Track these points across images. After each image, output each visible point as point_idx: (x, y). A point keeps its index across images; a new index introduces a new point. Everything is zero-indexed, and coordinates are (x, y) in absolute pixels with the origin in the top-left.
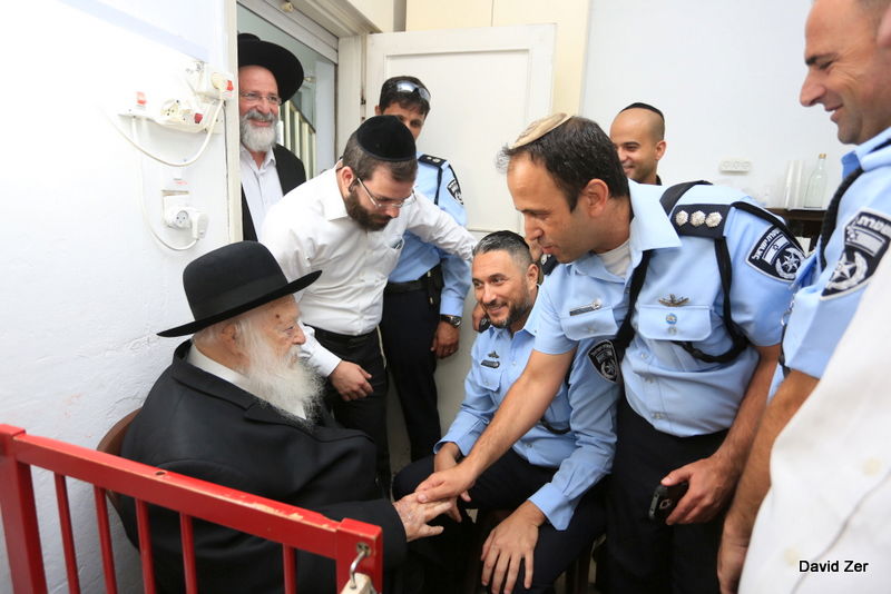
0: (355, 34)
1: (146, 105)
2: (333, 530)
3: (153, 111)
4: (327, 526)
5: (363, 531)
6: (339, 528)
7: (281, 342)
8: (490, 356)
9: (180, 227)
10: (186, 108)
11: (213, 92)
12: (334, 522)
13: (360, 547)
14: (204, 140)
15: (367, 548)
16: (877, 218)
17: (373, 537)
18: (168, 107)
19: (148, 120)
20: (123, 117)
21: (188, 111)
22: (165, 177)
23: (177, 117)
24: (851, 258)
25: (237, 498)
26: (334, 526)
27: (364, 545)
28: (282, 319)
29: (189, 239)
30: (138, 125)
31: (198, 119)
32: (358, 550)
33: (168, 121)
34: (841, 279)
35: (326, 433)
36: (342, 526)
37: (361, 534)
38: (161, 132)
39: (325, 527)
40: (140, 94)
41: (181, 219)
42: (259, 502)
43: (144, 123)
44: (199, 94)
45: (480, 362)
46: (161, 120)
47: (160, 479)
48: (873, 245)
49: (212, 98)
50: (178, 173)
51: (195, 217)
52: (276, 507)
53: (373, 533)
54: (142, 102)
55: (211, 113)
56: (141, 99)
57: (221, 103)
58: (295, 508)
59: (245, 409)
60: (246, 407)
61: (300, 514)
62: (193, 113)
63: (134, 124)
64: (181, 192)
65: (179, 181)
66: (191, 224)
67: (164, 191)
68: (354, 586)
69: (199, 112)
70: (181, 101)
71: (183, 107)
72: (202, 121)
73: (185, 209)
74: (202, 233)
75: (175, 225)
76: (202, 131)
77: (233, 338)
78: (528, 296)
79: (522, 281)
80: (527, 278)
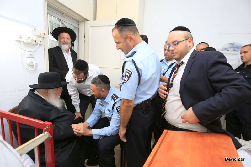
0: (83, 21)
1: (22, 38)
2: (43, 123)
3: (24, 39)
9: (31, 65)
10: (32, 39)
11: (40, 35)
13: (47, 126)
14: (37, 46)
16: (128, 70)
18: (28, 38)
19: (23, 41)
20: (16, 41)
21: (33, 40)
22: (27, 54)
23: (30, 41)
24: (126, 77)
29: (33, 68)
31: (35, 41)
33: (28, 42)
34: (124, 81)
36: (45, 123)
38: (27, 44)
39: (41, 123)
40: (20, 36)
41: (31, 63)
43: (22, 42)
44: (37, 36)
46: (26, 41)
47: (13, 115)
48: (128, 75)
49: (40, 37)
55: (39, 40)
56: (21, 37)
57: (42, 38)
59: (43, 102)
62: (34, 40)
63: (19, 42)
64: (32, 57)
65: (31, 55)
66: (34, 64)
67: (27, 57)
68: (44, 133)
69: (36, 40)
70: (31, 37)
71: (31, 39)
72: (37, 42)
73: (32, 61)
74: (36, 67)
75: (29, 65)
76: (37, 44)
77: (47, 92)
78: (101, 96)
79: (99, 93)
80: (101, 92)
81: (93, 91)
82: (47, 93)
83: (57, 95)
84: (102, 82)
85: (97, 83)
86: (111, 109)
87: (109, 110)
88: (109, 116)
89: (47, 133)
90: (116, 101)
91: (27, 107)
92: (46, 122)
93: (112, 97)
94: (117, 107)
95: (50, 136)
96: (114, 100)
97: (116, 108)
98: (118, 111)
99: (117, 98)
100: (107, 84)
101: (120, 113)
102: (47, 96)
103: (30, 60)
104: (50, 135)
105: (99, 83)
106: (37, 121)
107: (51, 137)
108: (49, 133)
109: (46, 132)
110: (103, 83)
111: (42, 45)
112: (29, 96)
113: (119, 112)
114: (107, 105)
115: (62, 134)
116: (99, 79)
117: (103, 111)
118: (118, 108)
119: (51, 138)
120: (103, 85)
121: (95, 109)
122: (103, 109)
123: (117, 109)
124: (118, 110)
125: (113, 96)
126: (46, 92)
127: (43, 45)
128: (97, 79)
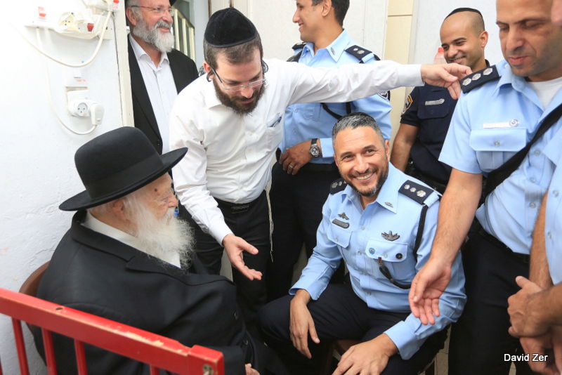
1: (46, 17)
2: (185, 354)
3: (53, 22)
4: (182, 351)
5: (208, 356)
6: (190, 353)
7: (160, 207)
8: (340, 216)
9: (82, 116)
10: (80, 19)
11: (103, 4)
12: (187, 348)
13: (206, 368)
14: (96, 45)
15: (210, 369)
17: (215, 361)
18: (65, 18)
19: (50, 30)
20: (29, 28)
21: (81, 22)
22: (67, 76)
23: (73, 26)
25: (114, 328)
26: (186, 351)
27: (208, 366)
28: (159, 191)
29: (89, 126)
30: (42, 35)
31: (90, 28)
32: (204, 370)
33: (66, 30)
35: (194, 279)
36: (192, 351)
37: (206, 358)
38: (64, 40)
39: (179, 352)
40: (39, 8)
41: (81, 109)
42: (132, 331)
43: (47, 32)
44: (92, 7)
45: (331, 220)
46: (60, 29)
47: (58, 313)
49: (102, 10)
50: (78, 73)
51: (92, 108)
52: (143, 336)
53: (215, 358)
54: (43, 15)
55: (101, 22)
56: (42, 12)
57: (109, 14)
58: (157, 336)
59: (127, 262)
60: (128, 260)
61: (162, 341)
62: (86, 23)
63: (38, 34)
64: (81, 88)
65: (78, 79)
66: (90, 113)
67: (67, 87)
69: (91, 22)
70: (75, 13)
71: (77, 18)
72: (94, 29)
73: (85, 101)
74: (99, 121)
75: (77, 114)
76: (95, 38)
87: (392, 237)
88: (384, 259)
90: (427, 202)
96: (420, 200)
103: (77, 98)
111: (109, 40)
125: (408, 187)
126: (120, 208)
127: (112, 43)
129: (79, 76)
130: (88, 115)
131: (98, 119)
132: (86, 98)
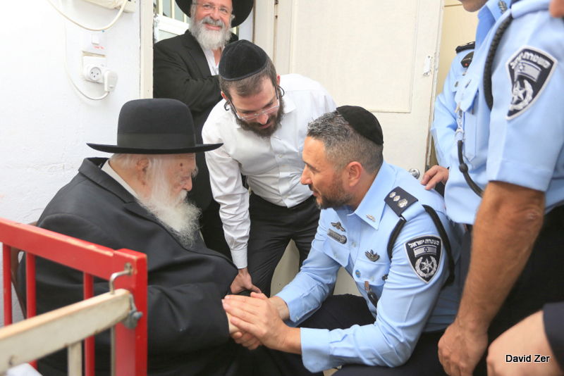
2: (111, 255)
4: (109, 253)
6: (115, 254)
8: (334, 225)
9: (95, 81)
13: (126, 267)
15: (131, 267)
17: (136, 259)
22: (85, 42)
24: (522, 86)
27: (129, 265)
28: (184, 167)
29: (102, 92)
32: (125, 269)
34: (518, 102)
37: (127, 255)
41: (94, 74)
51: (106, 74)
64: (98, 55)
65: (96, 46)
66: (104, 79)
67: (84, 52)
68: (113, 294)
73: (99, 67)
74: (111, 88)
75: (90, 78)
76: (115, 8)
77: (144, 170)
78: (344, 191)
79: (335, 177)
80: (345, 175)
81: (313, 169)
82: (143, 173)
83: (176, 186)
84: (351, 131)
85: (333, 134)
86: (382, 251)
87: (373, 257)
88: (371, 283)
89: (124, 296)
90: (406, 215)
91: (69, 209)
92: (125, 250)
93: (388, 200)
94: (412, 241)
95: (135, 308)
96: (399, 212)
97: (408, 247)
98: (413, 259)
99: (412, 200)
100: (371, 144)
101: (421, 266)
102: (144, 183)
103: (91, 63)
104: (137, 306)
105: (342, 133)
106: (92, 247)
107: (137, 314)
108: (131, 296)
109: (121, 292)
110: (358, 137)
111: (132, 13)
112: (82, 178)
113: (419, 261)
114: (366, 233)
115: (183, 326)
116: (340, 120)
117: (344, 264)
118: (414, 244)
119: (139, 320)
120: (356, 143)
121: (310, 256)
122: (342, 253)
123: (410, 251)
124: (417, 253)
125: (394, 194)
126: (141, 168)
127: (136, 15)
128: (331, 120)
129: (98, 43)
130: (101, 81)
131: (111, 86)
132: (103, 66)
